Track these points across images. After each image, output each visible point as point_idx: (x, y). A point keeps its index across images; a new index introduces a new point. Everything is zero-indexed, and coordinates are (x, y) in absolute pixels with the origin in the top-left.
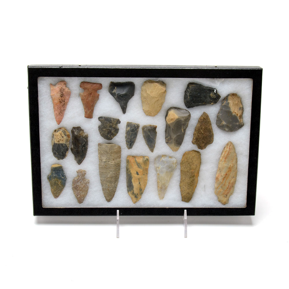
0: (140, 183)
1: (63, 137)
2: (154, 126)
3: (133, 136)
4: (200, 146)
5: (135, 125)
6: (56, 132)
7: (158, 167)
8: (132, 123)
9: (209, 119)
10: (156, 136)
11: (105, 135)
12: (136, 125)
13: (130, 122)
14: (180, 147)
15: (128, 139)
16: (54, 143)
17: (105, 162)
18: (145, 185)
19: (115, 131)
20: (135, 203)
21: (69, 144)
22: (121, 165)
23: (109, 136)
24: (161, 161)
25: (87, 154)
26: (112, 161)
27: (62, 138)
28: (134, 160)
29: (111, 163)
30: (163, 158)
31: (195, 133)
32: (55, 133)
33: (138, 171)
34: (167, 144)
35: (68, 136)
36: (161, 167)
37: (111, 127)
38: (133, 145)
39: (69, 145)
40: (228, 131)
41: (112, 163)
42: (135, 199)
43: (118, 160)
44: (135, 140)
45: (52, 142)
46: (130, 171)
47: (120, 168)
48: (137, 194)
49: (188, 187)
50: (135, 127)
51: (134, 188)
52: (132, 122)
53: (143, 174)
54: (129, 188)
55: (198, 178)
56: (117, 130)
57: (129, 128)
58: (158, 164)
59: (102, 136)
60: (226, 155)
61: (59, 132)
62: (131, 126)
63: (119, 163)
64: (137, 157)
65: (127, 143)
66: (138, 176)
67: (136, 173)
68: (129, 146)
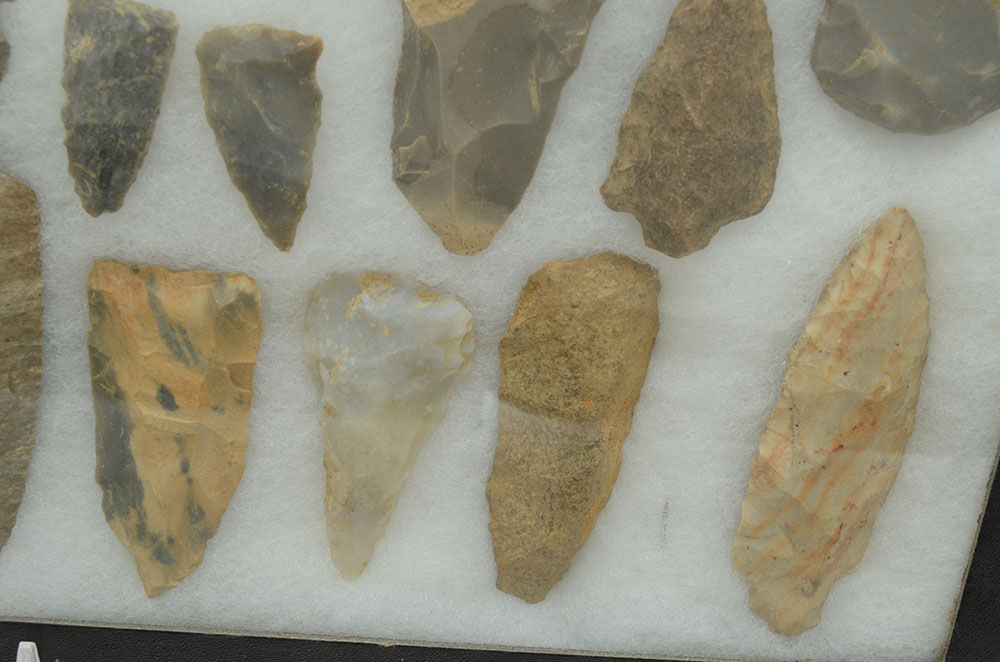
0: (185, 468)
2: (294, 38)
3: (121, 113)
4: (667, 232)
5: (133, 18)
7: (330, 364)
9: (764, 12)
10: (318, 121)
12: (148, 17)
14: (501, 221)
18: (231, 480)
20: (156, 593)
22: (49, 326)
24: (351, 315)
28: (145, 297)
30: (365, 296)
31: (635, 120)
33: (168, 385)
34: (405, 193)
36: (353, 360)
38: (127, 181)
40: (904, 127)
42: (156, 572)
43: (17, 288)
46: (111, 379)
47: (39, 349)
48: (171, 541)
49: (548, 515)
50: (139, 40)
51: (147, 495)
53: (215, 409)
54: (110, 492)
55: (620, 448)
57: (85, 44)
58: (329, 341)
60: (854, 307)
62: (100, 22)
63: (22, 311)
64: (166, 278)
65: (78, 165)
66: (173, 420)
67: (158, 398)
68: (98, 190)
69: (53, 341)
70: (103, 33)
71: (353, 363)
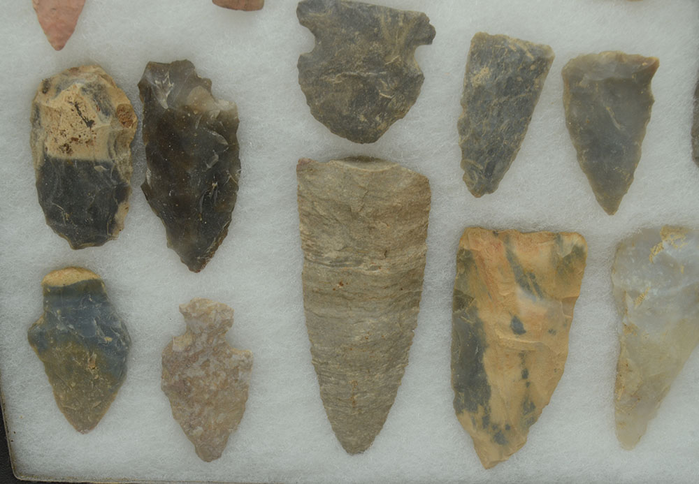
0: (525, 375)
1: (90, 123)
2: (639, 60)
3: (506, 122)
5: (522, 52)
6: (52, 91)
7: (635, 295)
8: (504, 39)
10: (648, 118)
11: (340, 114)
12: (532, 51)
13: (493, 31)
15: (476, 136)
16: (47, 159)
17: (338, 263)
18: (554, 382)
19: (396, 89)
20: (491, 465)
21: (133, 162)
22: (426, 277)
23: (362, 118)
24: (654, 257)
25: (234, 217)
26: (377, 262)
27: (83, 132)
28: (504, 253)
29: (374, 268)
30: (664, 244)
32: (44, 102)
33: (520, 316)
35: (123, 115)
36: (655, 292)
37: (373, 62)
38: (504, 169)
39: (130, 169)
41: (377, 272)
42: (493, 451)
43: (412, 252)
44: (517, 147)
45: (33, 147)
46: (473, 313)
47: (419, 294)
48: (508, 427)
50: (525, 68)
51: (493, 395)
52: (507, 34)
53: (550, 332)
54: (462, 395)
56: (410, 85)
57: (484, 73)
58: (635, 279)
59: (324, 120)
61: (65, 93)
62: (496, 57)
63: (413, 267)
64: (518, 238)
65: (469, 161)
66: (521, 341)
67: (511, 326)
68: (484, 178)
69: (429, 288)
70: (498, 65)
71: (655, 294)
